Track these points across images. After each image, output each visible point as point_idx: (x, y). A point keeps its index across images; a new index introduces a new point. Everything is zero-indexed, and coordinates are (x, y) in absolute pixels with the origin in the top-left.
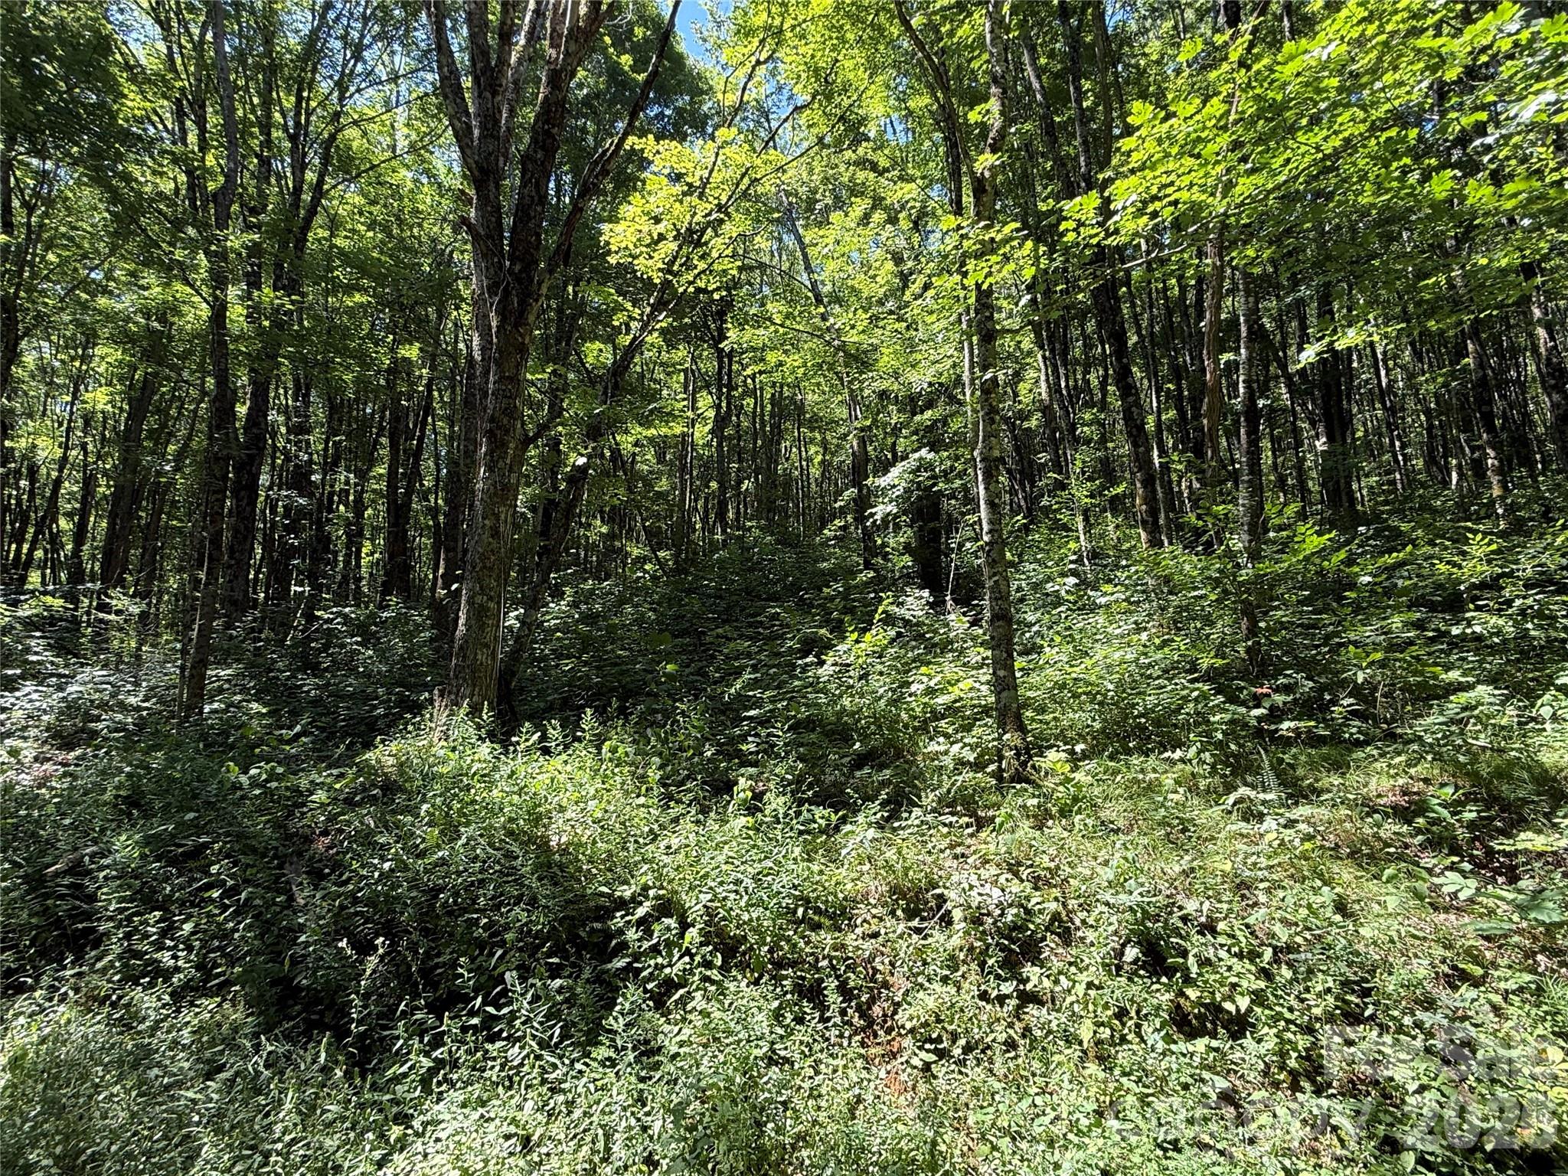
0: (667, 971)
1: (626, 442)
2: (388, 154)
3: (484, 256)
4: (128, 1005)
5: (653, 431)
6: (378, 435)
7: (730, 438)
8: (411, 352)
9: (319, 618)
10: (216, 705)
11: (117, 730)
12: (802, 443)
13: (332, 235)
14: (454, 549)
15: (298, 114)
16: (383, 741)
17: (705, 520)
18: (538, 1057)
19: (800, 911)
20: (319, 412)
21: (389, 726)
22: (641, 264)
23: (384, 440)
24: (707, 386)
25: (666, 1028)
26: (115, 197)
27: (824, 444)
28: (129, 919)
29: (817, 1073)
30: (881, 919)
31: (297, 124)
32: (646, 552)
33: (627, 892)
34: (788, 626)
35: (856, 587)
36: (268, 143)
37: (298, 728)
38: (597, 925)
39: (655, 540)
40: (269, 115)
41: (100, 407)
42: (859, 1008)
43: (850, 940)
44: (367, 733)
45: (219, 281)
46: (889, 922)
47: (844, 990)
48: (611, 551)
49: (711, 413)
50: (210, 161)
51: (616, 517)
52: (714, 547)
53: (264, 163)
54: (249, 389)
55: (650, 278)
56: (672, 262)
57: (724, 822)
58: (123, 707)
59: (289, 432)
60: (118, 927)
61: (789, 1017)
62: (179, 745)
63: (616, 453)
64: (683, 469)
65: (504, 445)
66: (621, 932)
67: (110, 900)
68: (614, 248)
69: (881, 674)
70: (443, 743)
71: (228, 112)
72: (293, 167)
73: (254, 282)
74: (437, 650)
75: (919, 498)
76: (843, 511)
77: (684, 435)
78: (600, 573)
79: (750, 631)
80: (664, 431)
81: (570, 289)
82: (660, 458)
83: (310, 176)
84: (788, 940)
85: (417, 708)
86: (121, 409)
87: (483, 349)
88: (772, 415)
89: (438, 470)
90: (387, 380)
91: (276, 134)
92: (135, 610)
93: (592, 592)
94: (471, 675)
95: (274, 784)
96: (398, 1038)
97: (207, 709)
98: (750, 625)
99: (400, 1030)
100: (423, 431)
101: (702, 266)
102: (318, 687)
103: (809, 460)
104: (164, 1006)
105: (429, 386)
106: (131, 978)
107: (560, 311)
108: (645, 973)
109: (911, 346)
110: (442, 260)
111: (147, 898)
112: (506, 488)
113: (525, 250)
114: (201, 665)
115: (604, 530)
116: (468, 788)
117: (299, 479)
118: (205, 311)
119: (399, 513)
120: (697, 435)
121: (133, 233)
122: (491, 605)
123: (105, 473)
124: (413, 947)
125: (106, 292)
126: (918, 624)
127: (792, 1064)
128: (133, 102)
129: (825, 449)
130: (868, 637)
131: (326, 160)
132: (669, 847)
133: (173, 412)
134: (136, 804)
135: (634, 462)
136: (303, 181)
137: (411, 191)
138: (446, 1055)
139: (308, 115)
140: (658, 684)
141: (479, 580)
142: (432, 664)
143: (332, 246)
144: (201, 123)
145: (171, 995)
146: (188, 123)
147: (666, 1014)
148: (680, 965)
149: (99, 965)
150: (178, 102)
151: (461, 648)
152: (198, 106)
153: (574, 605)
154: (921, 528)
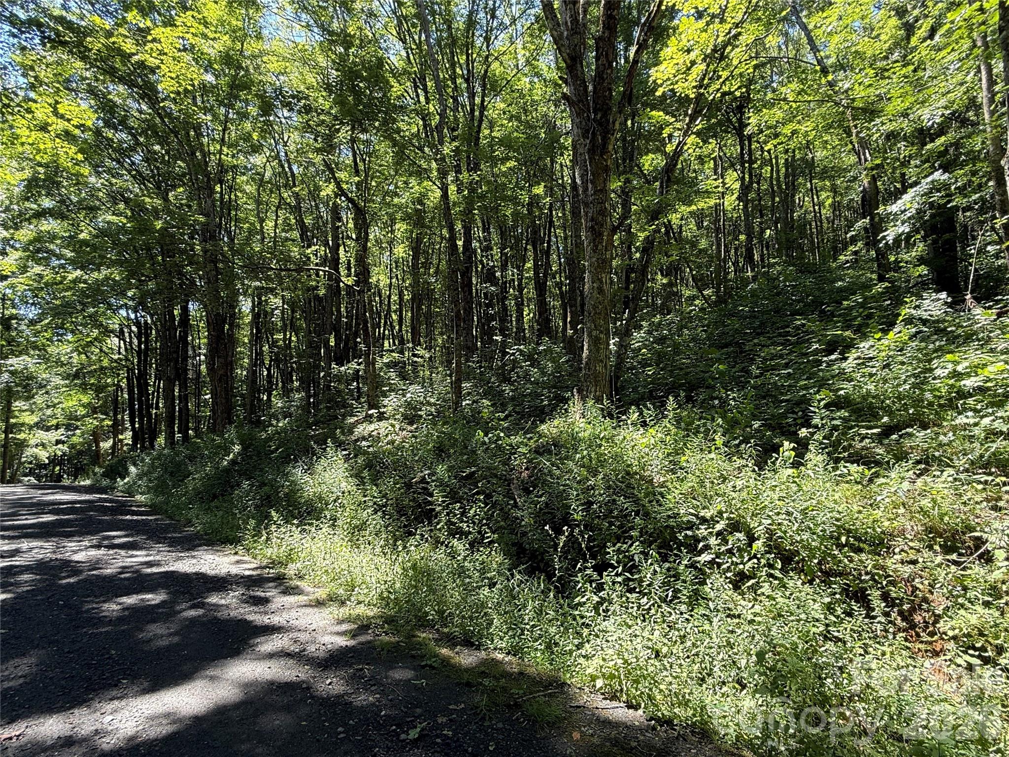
0: (741, 566)
1: (674, 218)
2: (515, 71)
3: (578, 115)
4: (452, 547)
5: (694, 207)
6: (527, 244)
7: (753, 200)
8: (539, 190)
9: (508, 353)
10: (468, 402)
11: (429, 415)
12: (813, 191)
13: (491, 132)
14: (575, 305)
15: (468, 65)
16: (550, 419)
17: (736, 264)
18: (659, 606)
19: (843, 539)
20: (495, 238)
21: (552, 411)
22: (678, 88)
23: (529, 247)
24: (732, 165)
25: (743, 603)
26: (395, 144)
27: (834, 189)
28: (447, 506)
29: (866, 652)
30: (918, 551)
31: (468, 71)
32: (695, 292)
33: (707, 514)
34: (813, 332)
35: (873, 297)
36: (456, 88)
37: (507, 412)
38: (689, 533)
39: (700, 283)
40: (454, 72)
41: (401, 255)
42: (901, 613)
43: (889, 562)
44: (543, 415)
45: (443, 174)
46: (926, 554)
47: (885, 597)
48: (670, 295)
49: (737, 185)
50: (432, 109)
51: (672, 271)
52: (745, 282)
53: (455, 100)
54: (462, 231)
55: (687, 96)
56: (703, 79)
57: (775, 471)
58: (429, 404)
59: (482, 251)
60: (443, 509)
61: (839, 611)
62: (455, 422)
63: (669, 226)
64: (717, 230)
65: (601, 234)
66: (705, 538)
67: (438, 497)
68: (659, 82)
69: (903, 363)
70: (582, 420)
71: (436, 78)
72: (469, 97)
73: (459, 172)
74: (571, 366)
75: (932, 216)
76: (854, 240)
77: (716, 205)
78: (665, 310)
79: (781, 339)
80: (701, 205)
81: (629, 123)
82: (699, 226)
83: (478, 100)
84: (834, 557)
85: (566, 401)
86: (409, 255)
87: (582, 176)
88: (787, 176)
89: (560, 259)
90: (528, 210)
91: (459, 81)
92: (427, 355)
93: (660, 323)
94: (596, 379)
95: (500, 442)
96: (578, 582)
97: (464, 404)
98: (780, 335)
99: (579, 579)
100: (549, 237)
101: (725, 74)
102: (512, 391)
103: (821, 204)
104: (467, 549)
105: (550, 209)
106: (452, 534)
107: (624, 139)
108: (725, 566)
109: (919, 86)
110: (551, 127)
111: (453, 496)
112: (604, 261)
113: (602, 104)
114: (459, 381)
115: (665, 281)
116: (600, 446)
117: (489, 276)
118: (438, 193)
119: (541, 288)
120: (726, 203)
121: (404, 160)
122: (602, 336)
123: (406, 288)
124: (581, 533)
125: (396, 195)
126: (938, 321)
127: (845, 643)
128: (396, 89)
129: (835, 192)
130: (891, 335)
131: (484, 86)
132: (735, 487)
133: (430, 251)
134: (442, 451)
135: (681, 232)
136: (474, 104)
137: (530, 90)
138: (606, 596)
139: (473, 63)
140: (714, 379)
141: (594, 321)
142: (570, 375)
143: (493, 138)
144: (425, 90)
145: (469, 544)
146: (419, 91)
147: (742, 594)
148: (750, 564)
149: (438, 527)
150: (415, 82)
151: (587, 363)
152: (423, 79)
153: (649, 333)
154: (935, 242)
